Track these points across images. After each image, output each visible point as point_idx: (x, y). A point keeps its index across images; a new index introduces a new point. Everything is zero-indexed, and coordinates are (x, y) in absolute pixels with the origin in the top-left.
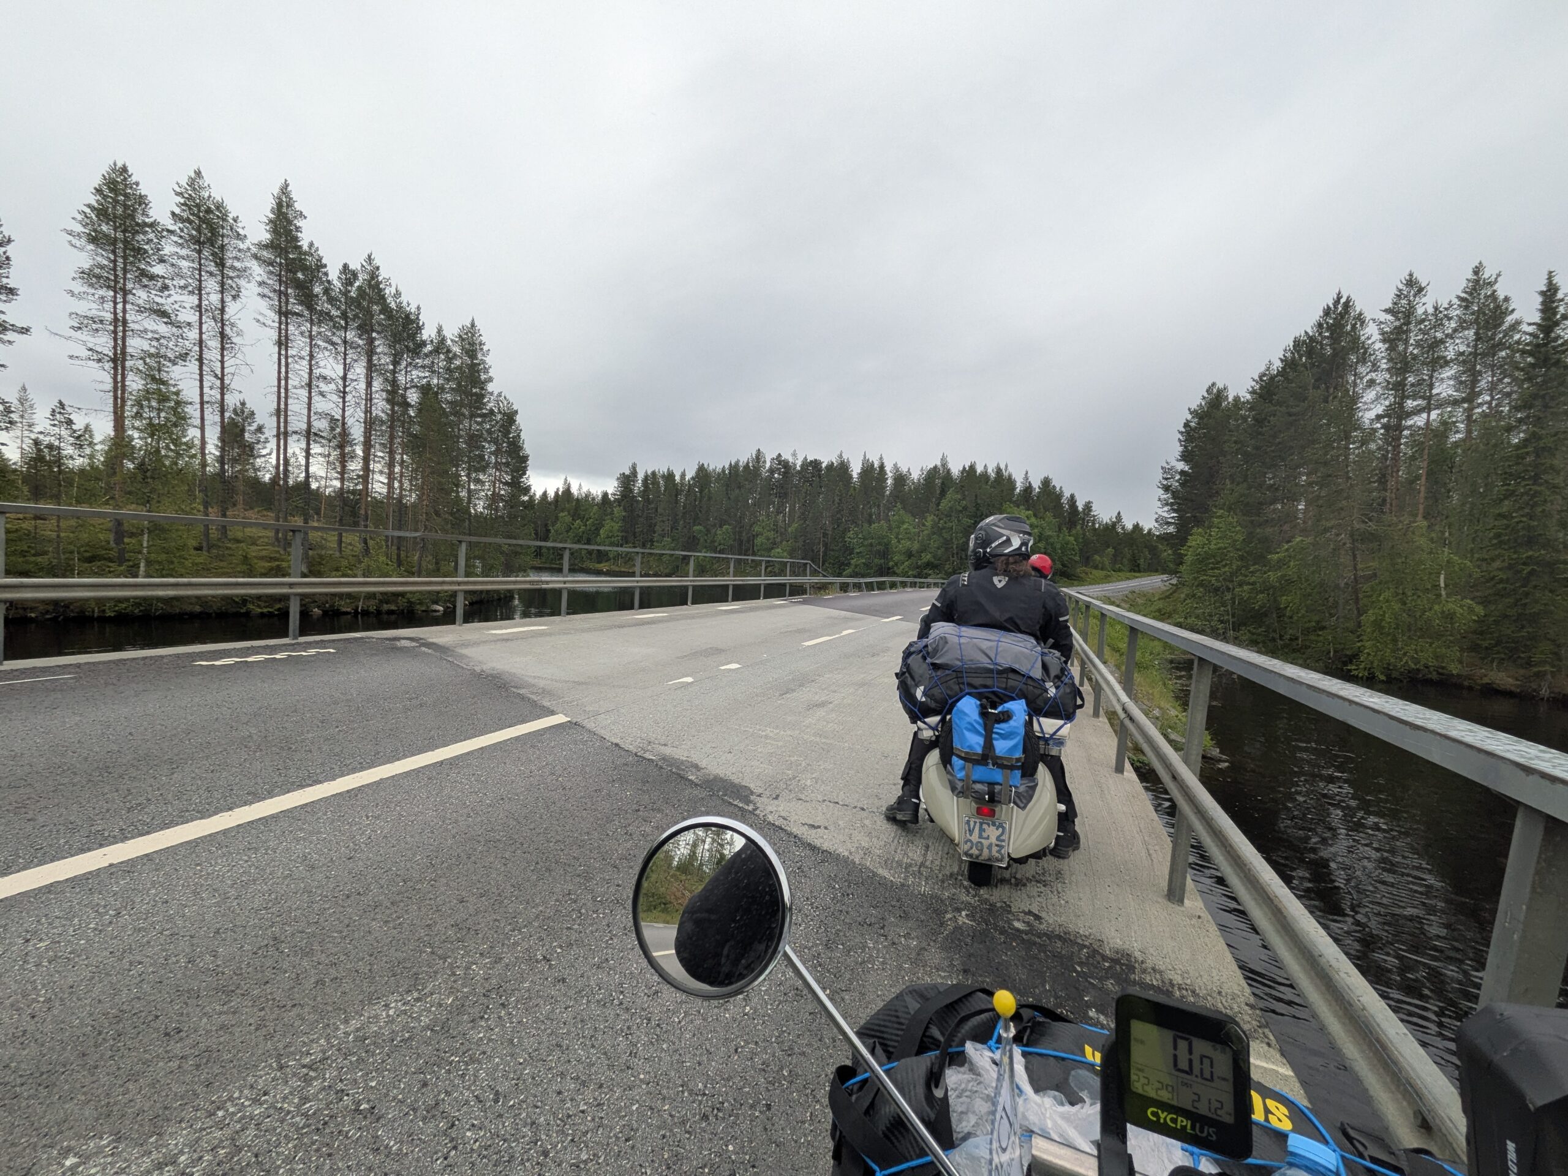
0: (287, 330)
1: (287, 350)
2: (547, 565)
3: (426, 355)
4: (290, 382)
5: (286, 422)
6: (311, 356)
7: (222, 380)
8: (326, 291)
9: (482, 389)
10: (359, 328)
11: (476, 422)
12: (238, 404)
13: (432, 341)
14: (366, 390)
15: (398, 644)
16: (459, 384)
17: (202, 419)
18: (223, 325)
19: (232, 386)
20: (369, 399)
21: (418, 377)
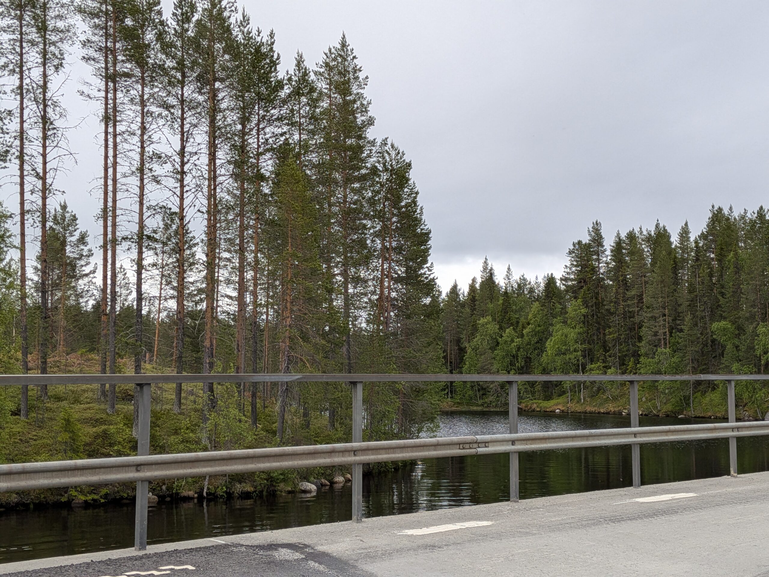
0: (115, 99)
1: (115, 126)
2: (464, 408)
3: (284, 102)
4: (119, 168)
5: (114, 225)
6: (143, 129)
7: (43, 179)
8: (160, 37)
9: (360, 137)
10: (199, 78)
11: (353, 190)
12: (59, 209)
13: (290, 79)
14: (209, 165)
15: (276, 554)
16: (328, 138)
17: (23, 235)
18: (45, 106)
19: (54, 187)
20: (213, 177)
21: (275, 135)
